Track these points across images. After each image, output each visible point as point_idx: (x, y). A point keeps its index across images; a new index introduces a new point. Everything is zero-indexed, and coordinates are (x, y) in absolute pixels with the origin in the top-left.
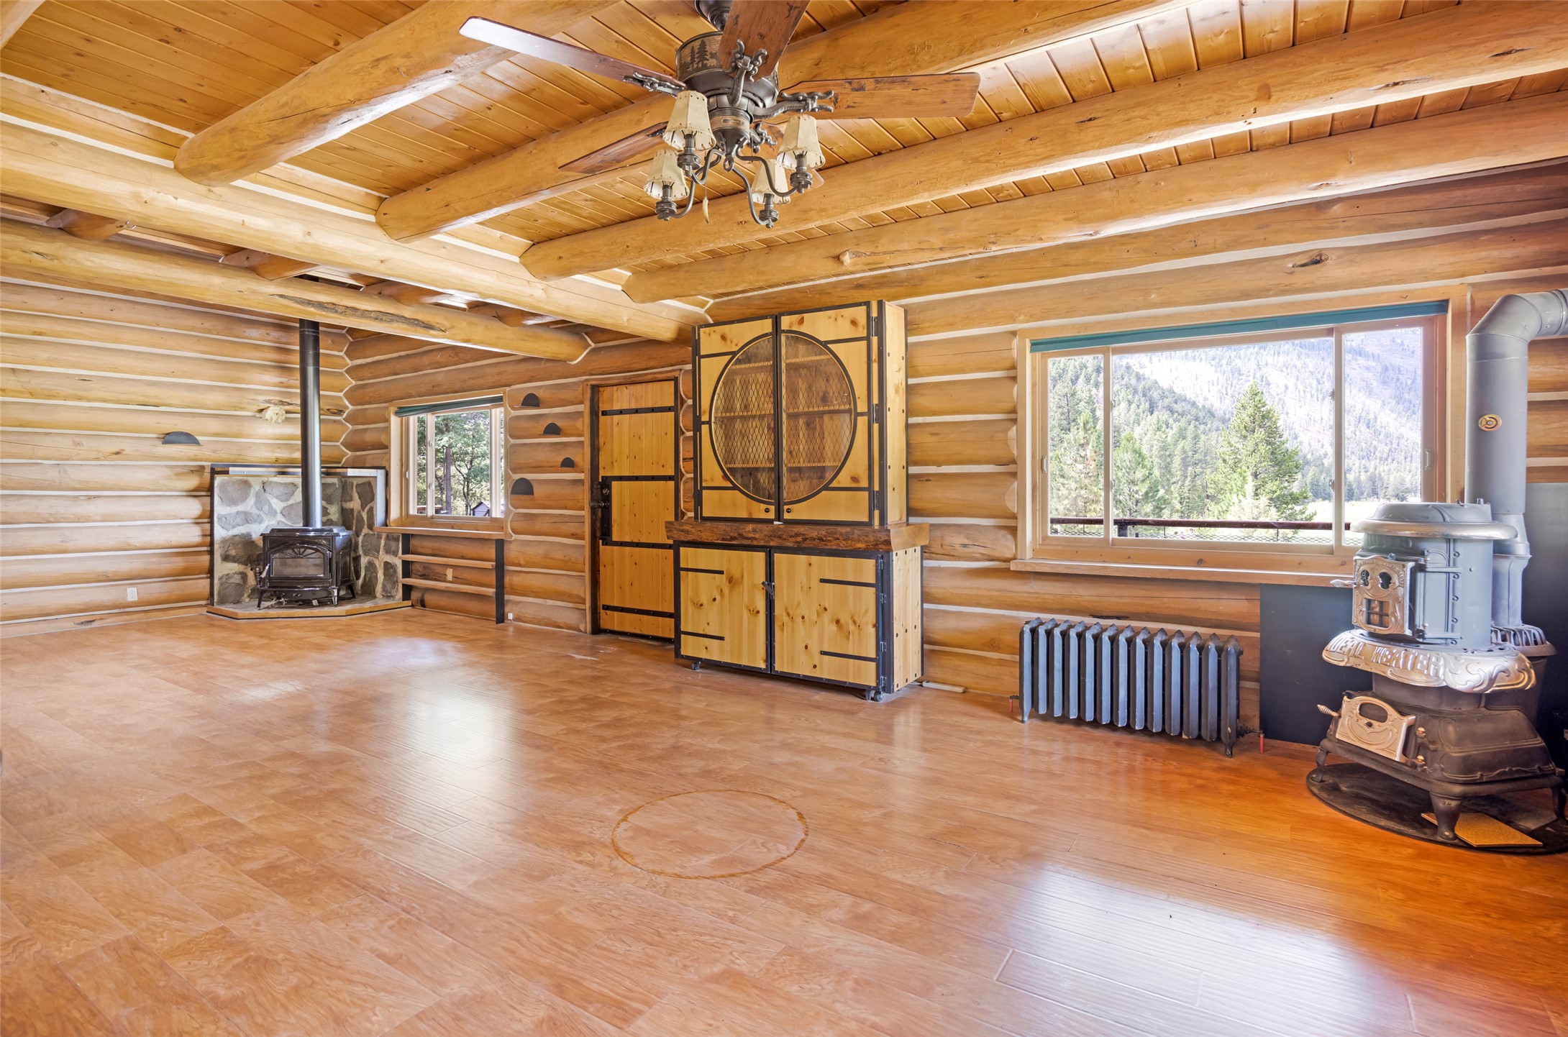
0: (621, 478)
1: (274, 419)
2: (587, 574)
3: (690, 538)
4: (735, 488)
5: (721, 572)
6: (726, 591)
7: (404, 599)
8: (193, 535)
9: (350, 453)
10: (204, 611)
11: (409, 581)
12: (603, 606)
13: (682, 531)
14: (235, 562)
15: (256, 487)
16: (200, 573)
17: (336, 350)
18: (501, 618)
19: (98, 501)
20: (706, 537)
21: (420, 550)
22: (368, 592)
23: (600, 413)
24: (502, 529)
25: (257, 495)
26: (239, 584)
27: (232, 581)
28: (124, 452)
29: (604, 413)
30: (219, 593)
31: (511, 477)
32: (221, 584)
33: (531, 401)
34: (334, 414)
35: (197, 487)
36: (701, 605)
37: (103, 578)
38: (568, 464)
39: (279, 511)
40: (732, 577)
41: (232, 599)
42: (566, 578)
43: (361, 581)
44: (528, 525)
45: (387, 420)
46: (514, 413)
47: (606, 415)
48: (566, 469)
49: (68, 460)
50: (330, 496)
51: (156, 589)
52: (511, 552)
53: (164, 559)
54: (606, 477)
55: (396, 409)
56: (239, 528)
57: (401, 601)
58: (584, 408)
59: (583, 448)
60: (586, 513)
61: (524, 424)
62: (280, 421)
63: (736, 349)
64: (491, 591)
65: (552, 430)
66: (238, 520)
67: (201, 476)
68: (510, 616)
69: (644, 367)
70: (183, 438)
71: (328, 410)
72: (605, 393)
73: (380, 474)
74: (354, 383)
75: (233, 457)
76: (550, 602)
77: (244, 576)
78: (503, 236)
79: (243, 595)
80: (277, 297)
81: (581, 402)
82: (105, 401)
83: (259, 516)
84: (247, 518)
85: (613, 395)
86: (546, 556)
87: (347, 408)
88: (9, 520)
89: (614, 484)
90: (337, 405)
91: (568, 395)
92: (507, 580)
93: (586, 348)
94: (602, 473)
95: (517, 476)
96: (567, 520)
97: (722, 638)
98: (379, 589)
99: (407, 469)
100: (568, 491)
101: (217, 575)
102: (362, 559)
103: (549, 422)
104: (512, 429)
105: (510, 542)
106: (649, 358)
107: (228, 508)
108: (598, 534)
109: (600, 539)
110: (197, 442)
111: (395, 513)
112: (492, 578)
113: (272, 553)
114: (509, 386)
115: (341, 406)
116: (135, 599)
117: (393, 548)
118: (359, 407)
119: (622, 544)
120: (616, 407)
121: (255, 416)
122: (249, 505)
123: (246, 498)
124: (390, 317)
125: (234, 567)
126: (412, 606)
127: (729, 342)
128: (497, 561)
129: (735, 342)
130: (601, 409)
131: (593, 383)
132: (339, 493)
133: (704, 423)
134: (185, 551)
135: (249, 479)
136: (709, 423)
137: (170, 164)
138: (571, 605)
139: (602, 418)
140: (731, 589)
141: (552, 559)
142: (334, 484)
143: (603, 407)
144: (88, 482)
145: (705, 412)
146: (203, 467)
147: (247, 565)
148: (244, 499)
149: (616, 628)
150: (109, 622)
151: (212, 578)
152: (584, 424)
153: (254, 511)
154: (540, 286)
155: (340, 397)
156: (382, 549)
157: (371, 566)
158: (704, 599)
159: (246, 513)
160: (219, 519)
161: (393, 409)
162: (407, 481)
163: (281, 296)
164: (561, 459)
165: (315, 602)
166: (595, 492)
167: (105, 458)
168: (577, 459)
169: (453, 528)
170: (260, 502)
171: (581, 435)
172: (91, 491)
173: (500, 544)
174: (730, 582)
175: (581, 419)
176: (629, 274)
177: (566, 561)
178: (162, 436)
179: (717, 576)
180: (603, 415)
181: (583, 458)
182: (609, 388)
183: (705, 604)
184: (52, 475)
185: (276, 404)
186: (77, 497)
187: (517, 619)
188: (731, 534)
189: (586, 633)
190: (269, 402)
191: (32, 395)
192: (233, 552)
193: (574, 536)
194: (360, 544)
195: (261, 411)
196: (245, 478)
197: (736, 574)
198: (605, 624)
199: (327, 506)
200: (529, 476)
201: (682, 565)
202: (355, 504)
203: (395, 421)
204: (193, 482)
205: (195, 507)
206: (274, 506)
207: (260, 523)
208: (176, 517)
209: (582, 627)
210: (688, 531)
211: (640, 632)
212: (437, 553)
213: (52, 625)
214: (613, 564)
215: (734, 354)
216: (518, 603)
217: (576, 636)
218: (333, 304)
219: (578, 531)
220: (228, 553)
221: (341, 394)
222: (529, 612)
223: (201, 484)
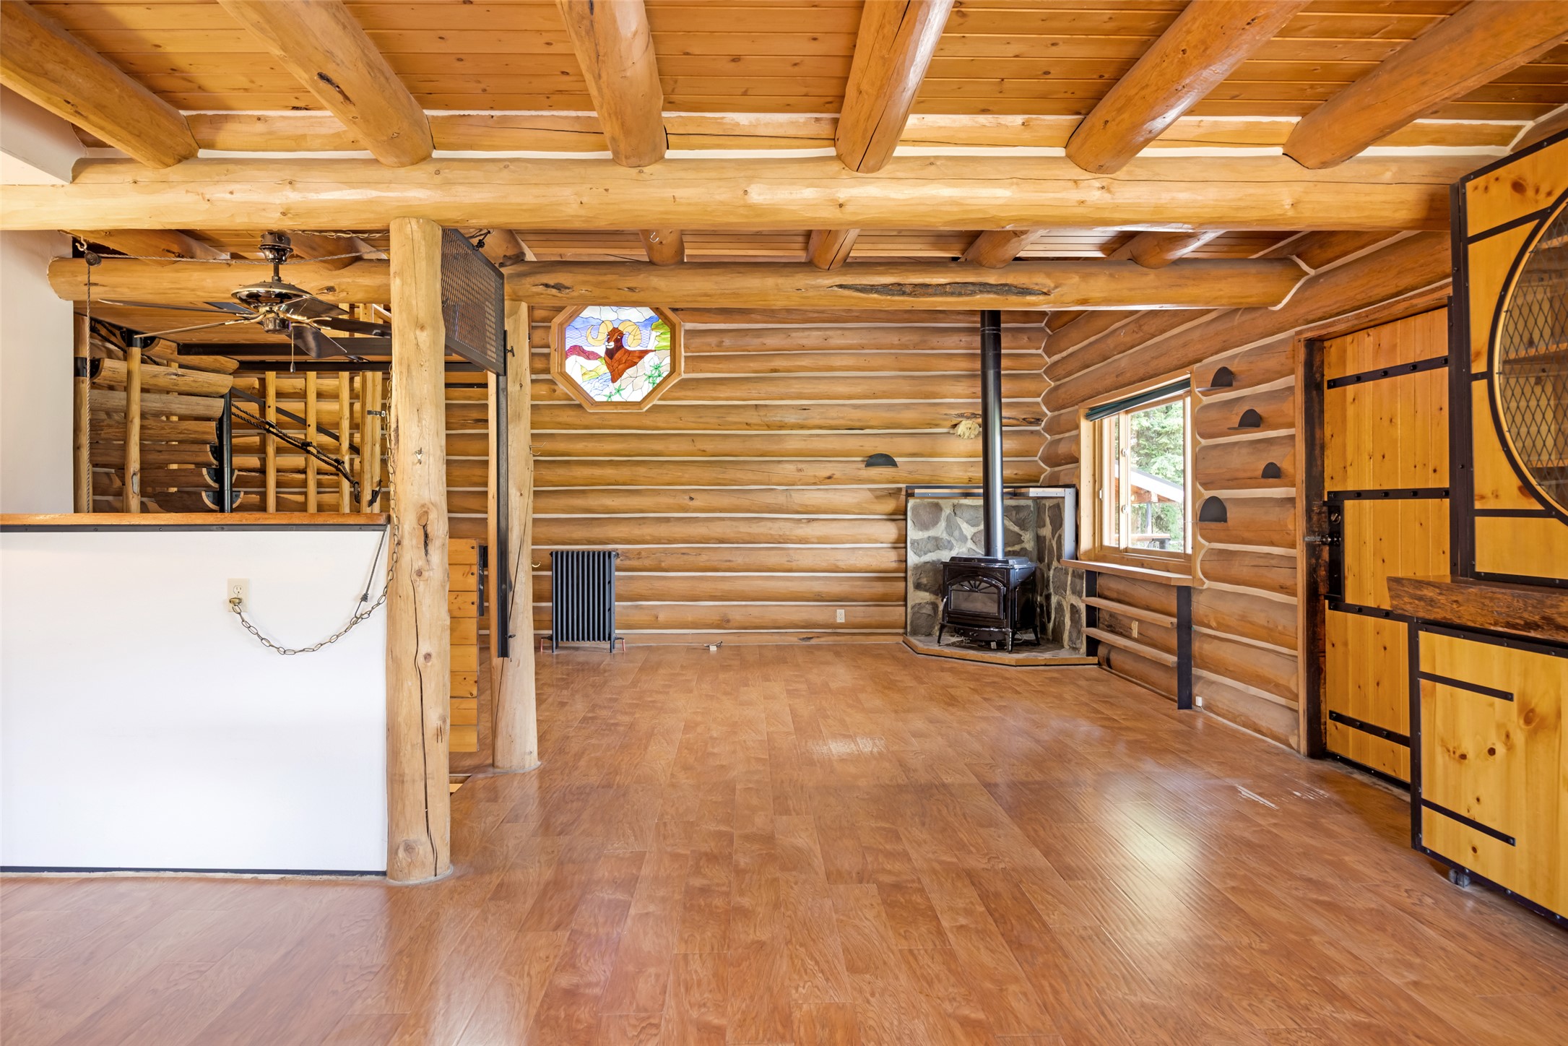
0: (1359, 495)
1: (967, 435)
2: (1300, 653)
3: (1437, 614)
4: (1549, 512)
5: (1507, 696)
6: (1519, 737)
7: (1088, 655)
8: (889, 559)
9: (1048, 469)
10: (900, 639)
11: (1095, 632)
12: (1331, 712)
13: (1421, 598)
14: (926, 591)
15: (947, 511)
16: (897, 600)
17: (1033, 348)
18: (1186, 702)
19: (815, 524)
20: (1469, 615)
21: (1107, 593)
22: (1056, 641)
23: (1325, 385)
24: (1187, 570)
25: (948, 519)
26: (930, 615)
27: (924, 611)
28: (835, 477)
29: (1334, 384)
30: (912, 622)
31: (1201, 495)
32: (914, 614)
33: (1224, 379)
34: (1031, 423)
35: (895, 510)
36: (1463, 757)
37: (819, 598)
38: (1273, 473)
39: (969, 537)
40: (1532, 711)
41: (923, 630)
42: (1272, 656)
43: (1051, 625)
44: (1221, 566)
45: (1077, 427)
46: (1206, 400)
47: (1334, 386)
48: (1271, 480)
49: (794, 485)
50: (1023, 521)
51: (861, 613)
52: (1200, 606)
53: (866, 583)
54: (1336, 493)
55: (1087, 411)
56: (930, 554)
57: (1085, 656)
58: (1295, 380)
59: (1294, 446)
60: (1299, 553)
61: (1213, 415)
62: (973, 436)
63: (1546, 203)
64: (1172, 659)
65: (1252, 420)
66: (929, 546)
67: (898, 499)
68: (1199, 701)
69: (1393, 290)
70: (881, 460)
71: (1024, 419)
72: (1333, 349)
73: (1068, 494)
74: (1053, 384)
75: (927, 478)
76: (1253, 691)
77: (935, 606)
78: (1028, 121)
79: (934, 628)
80: (836, 289)
81: (1292, 372)
82: (821, 428)
83: (949, 542)
84: (937, 544)
85: (1345, 351)
86: (1243, 618)
87: (1046, 415)
88: (753, 540)
89: (1349, 505)
90: (1034, 413)
91: (1272, 363)
92: (1196, 646)
93: (1298, 280)
94: (1329, 486)
95: (1208, 494)
96: (1274, 562)
97: (1508, 839)
98: (1066, 636)
99: (1101, 486)
100: (1274, 515)
101: (910, 604)
102: (1053, 597)
103: (1246, 408)
104: (1202, 426)
105: (1201, 591)
106: (1399, 273)
107: (921, 533)
108: (1323, 589)
109: (1326, 598)
110: (894, 464)
111: (1086, 543)
112: (1173, 641)
113: (950, 584)
114: (1200, 361)
115: (1038, 413)
116: (843, 621)
117: (1078, 588)
118: (1056, 413)
119: (1361, 610)
120: (1350, 371)
121: (949, 433)
122: (940, 531)
123: (937, 523)
124: (971, 288)
125: (925, 596)
126: (1099, 664)
127: (1530, 193)
128: (1179, 617)
129: (1545, 188)
130: (1327, 378)
131: (1309, 335)
132: (1033, 517)
133: (1478, 377)
134: (883, 576)
135: (940, 501)
136: (1488, 375)
137: (608, 155)
138: (1282, 701)
139: (1330, 394)
140: (1532, 736)
141: (1250, 622)
142: (1028, 507)
143: (1330, 374)
144: (807, 506)
145: (1478, 354)
146: (900, 489)
147: (937, 595)
148: (935, 522)
149: (1351, 756)
150: (822, 641)
151: (906, 605)
152: (1295, 407)
153: (945, 536)
154: (1097, 184)
155: (1038, 404)
156: (1068, 588)
157: (1060, 605)
158: (1468, 746)
159: (936, 539)
160: (912, 544)
161: (1083, 412)
162: (1101, 502)
163: (841, 286)
164: (1261, 466)
165: (993, 645)
166: (1315, 518)
167: (821, 483)
168: (1285, 465)
169: (1142, 566)
170: (951, 527)
171: (1291, 425)
172: (811, 512)
173: (1185, 593)
174: (1528, 721)
175: (1292, 398)
176: (1295, 119)
177: (1270, 629)
178: (866, 459)
179: (1498, 701)
180: (1329, 387)
181: (1294, 461)
182: (1339, 340)
183: (1470, 756)
184: (781, 499)
185: (968, 418)
186: (800, 520)
187: (1208, 707)
188: (1526, 615)
189: (1298, 752)
190: (962, 415)
191: (769, 427)
192: (924, 581)
193: (1282, 589)
194: (1051, 580)
195: (955, 426)
196: (936, 500)
197: (1543, 706)
198: (1333, 745)
199: (1021, 533)
200: (1222, 494)
201: (1424, 667)
202: (1046, 531)
203: (1086, 426)
204: (890, 505)
205: (890, 531)
206: (965, 532)
207: (951, 550)
208: (876, 541)
209: (1293, 741)
210: (1432, 600)
211: (1393, 774)
212: (1122, 598)
213: (783, 637)
214: (1346, 644)
215: (1542, 215)
216: (1212, 683)
217: (1283, 752)
218: (899, 284)
219: (1289, 583)
220: (920, 581)
221: (1039, 400)
222: (1223, 700)
223: (897, 506)
